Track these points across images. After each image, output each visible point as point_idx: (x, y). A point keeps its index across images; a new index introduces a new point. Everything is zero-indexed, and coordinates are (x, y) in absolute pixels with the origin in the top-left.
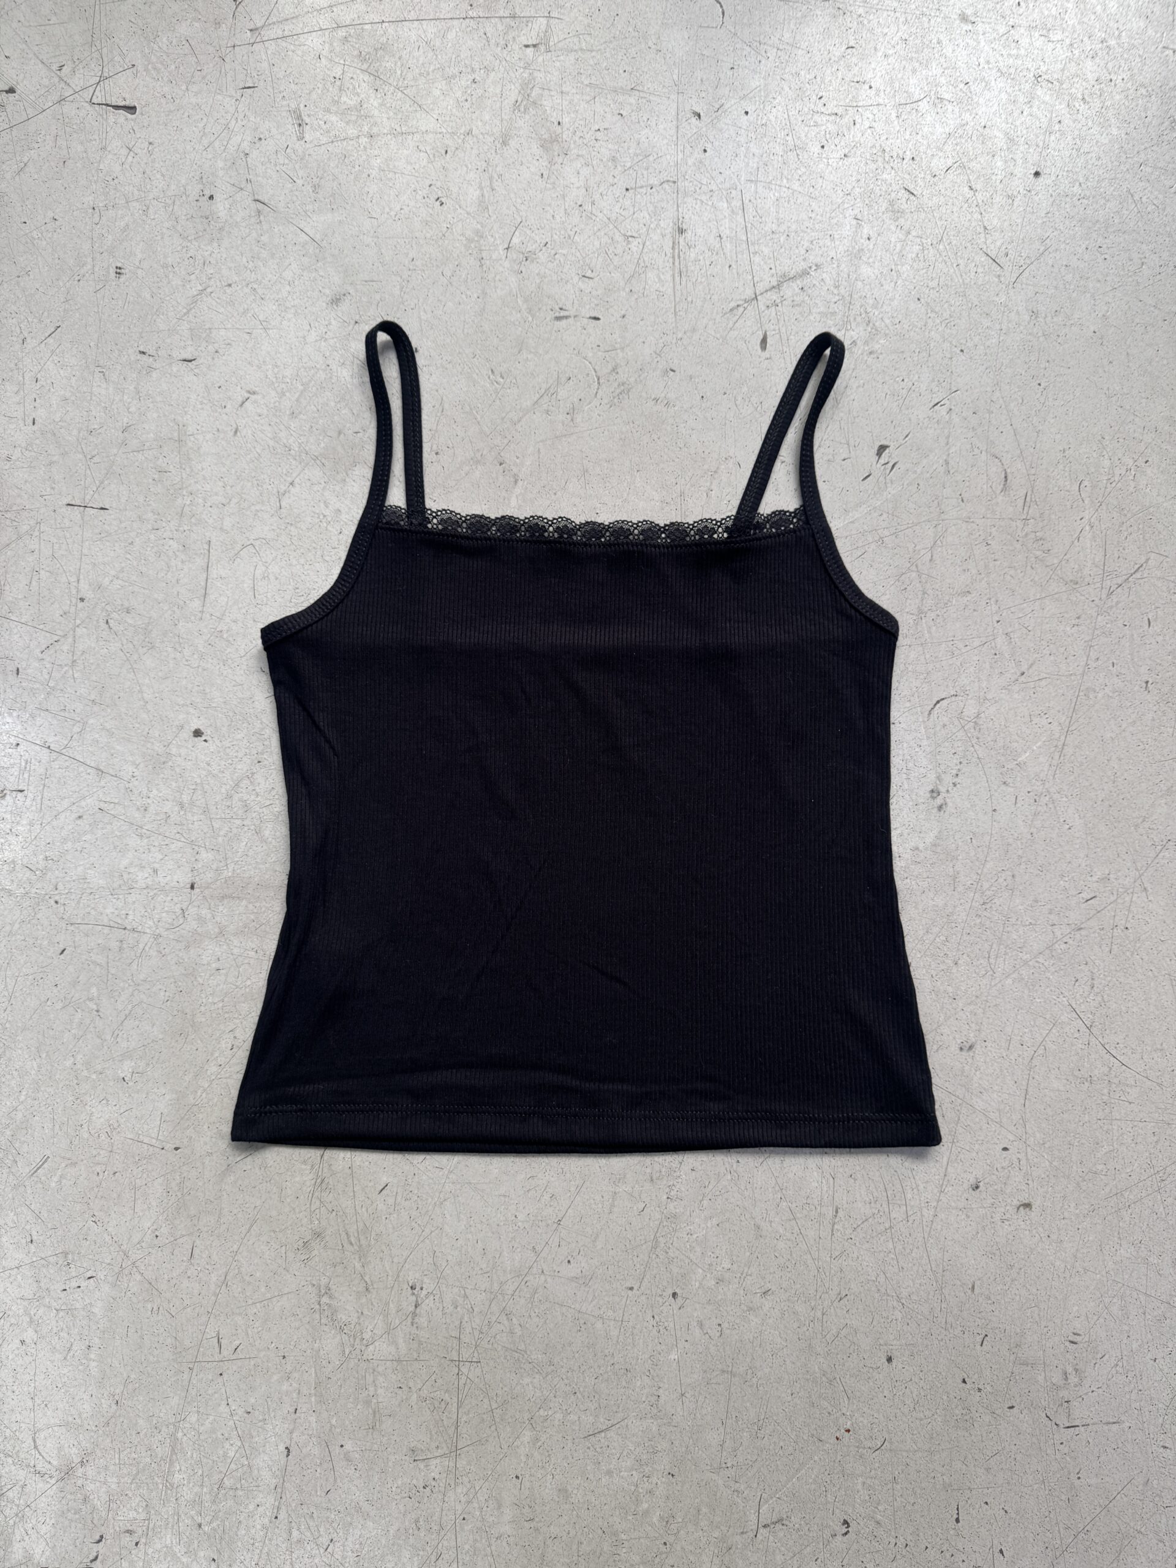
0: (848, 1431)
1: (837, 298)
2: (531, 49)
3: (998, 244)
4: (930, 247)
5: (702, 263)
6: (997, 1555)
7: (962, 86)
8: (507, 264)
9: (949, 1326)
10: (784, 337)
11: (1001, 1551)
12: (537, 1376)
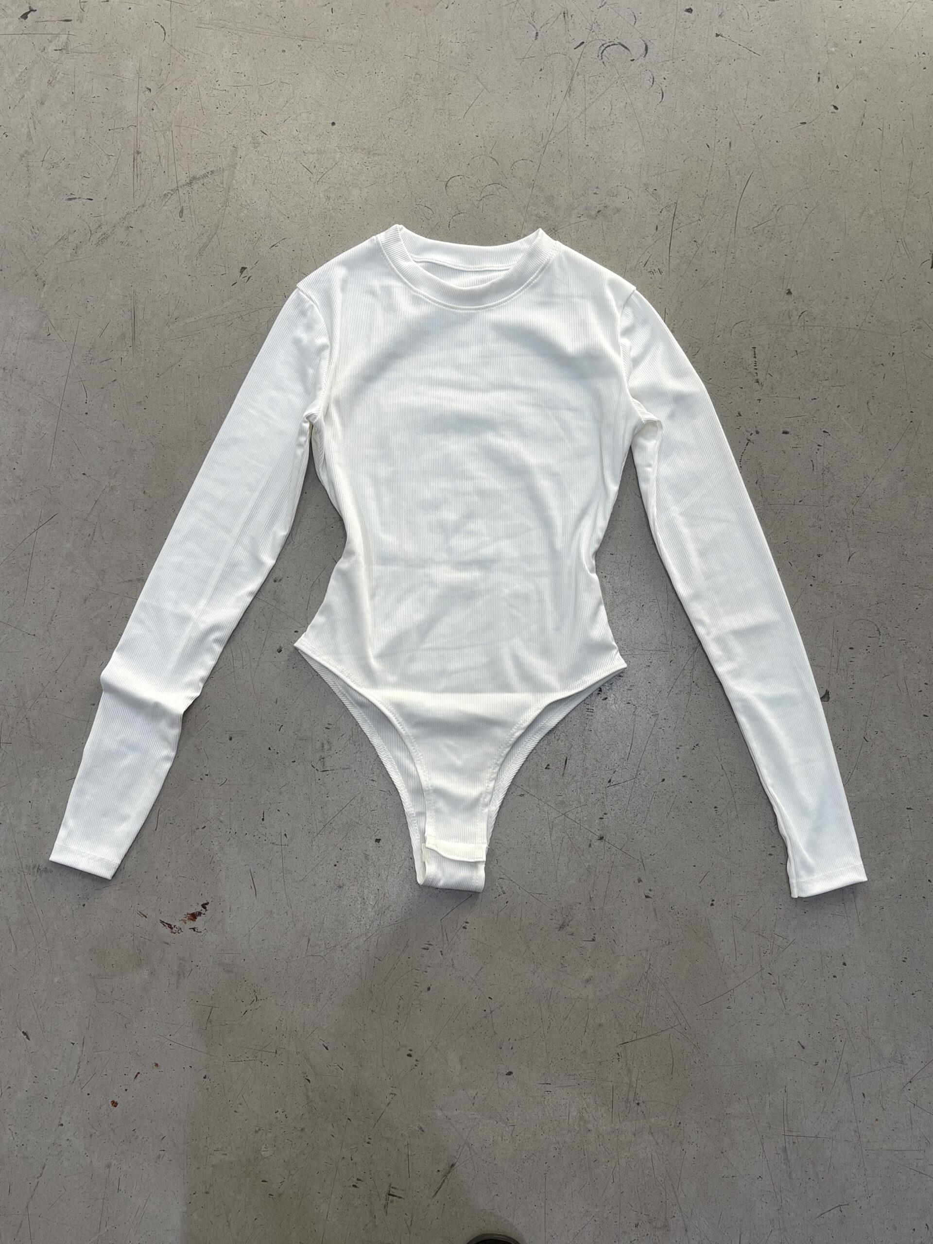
0: (207, 775)
1: (222, 189)
2: (59, 51)
3: (311, 160)
4: (274, 162)
5: (149, 170)
6: (283, 836)
7: (295, 75)
8: (42, 170)
9: (262, 721)
10: (192, 210)
11: (285, 835)
12: (42, 750)
